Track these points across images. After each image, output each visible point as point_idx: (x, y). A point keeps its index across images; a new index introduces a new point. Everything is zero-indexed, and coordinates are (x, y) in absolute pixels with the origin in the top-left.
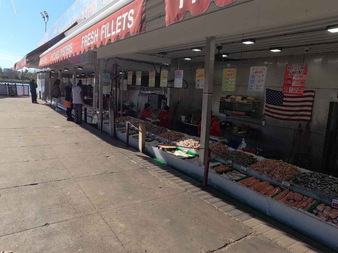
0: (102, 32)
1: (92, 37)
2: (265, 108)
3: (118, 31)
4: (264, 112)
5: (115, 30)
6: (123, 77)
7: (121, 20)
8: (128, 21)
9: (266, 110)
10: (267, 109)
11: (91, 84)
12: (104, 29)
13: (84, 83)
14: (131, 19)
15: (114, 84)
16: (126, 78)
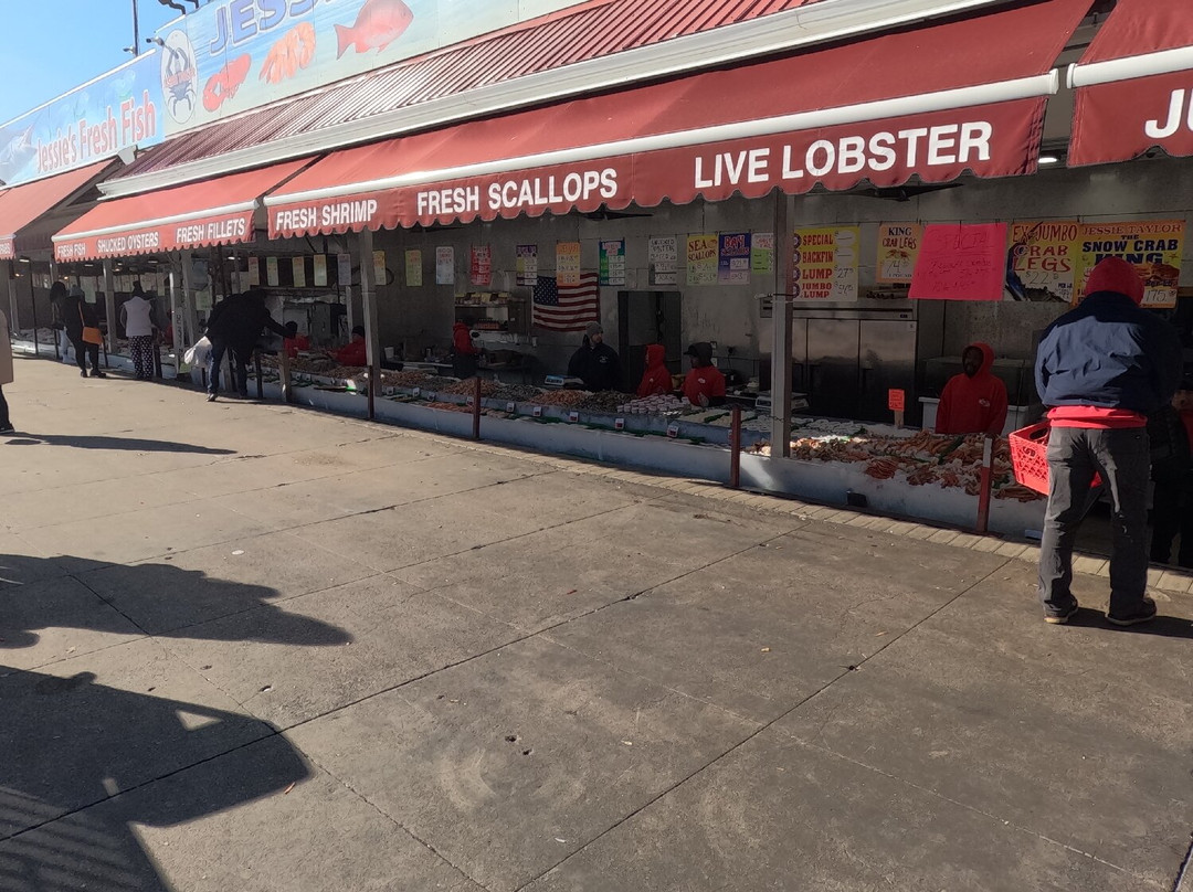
0: (210, 231)
1: (195, 233)
2: (534, 312)
3: (229, 235)
4: (534, 320)
5: (225, 232)
6: (237, 267)
7: (233, 225)
8: (238, 228)
9: (535, 316)
10: (537, 313)
11: (155, 289)
12: (212, 228)
13: (146, 288)
14: (241, 226)
15: (219, 285)
16: (245, 269)
